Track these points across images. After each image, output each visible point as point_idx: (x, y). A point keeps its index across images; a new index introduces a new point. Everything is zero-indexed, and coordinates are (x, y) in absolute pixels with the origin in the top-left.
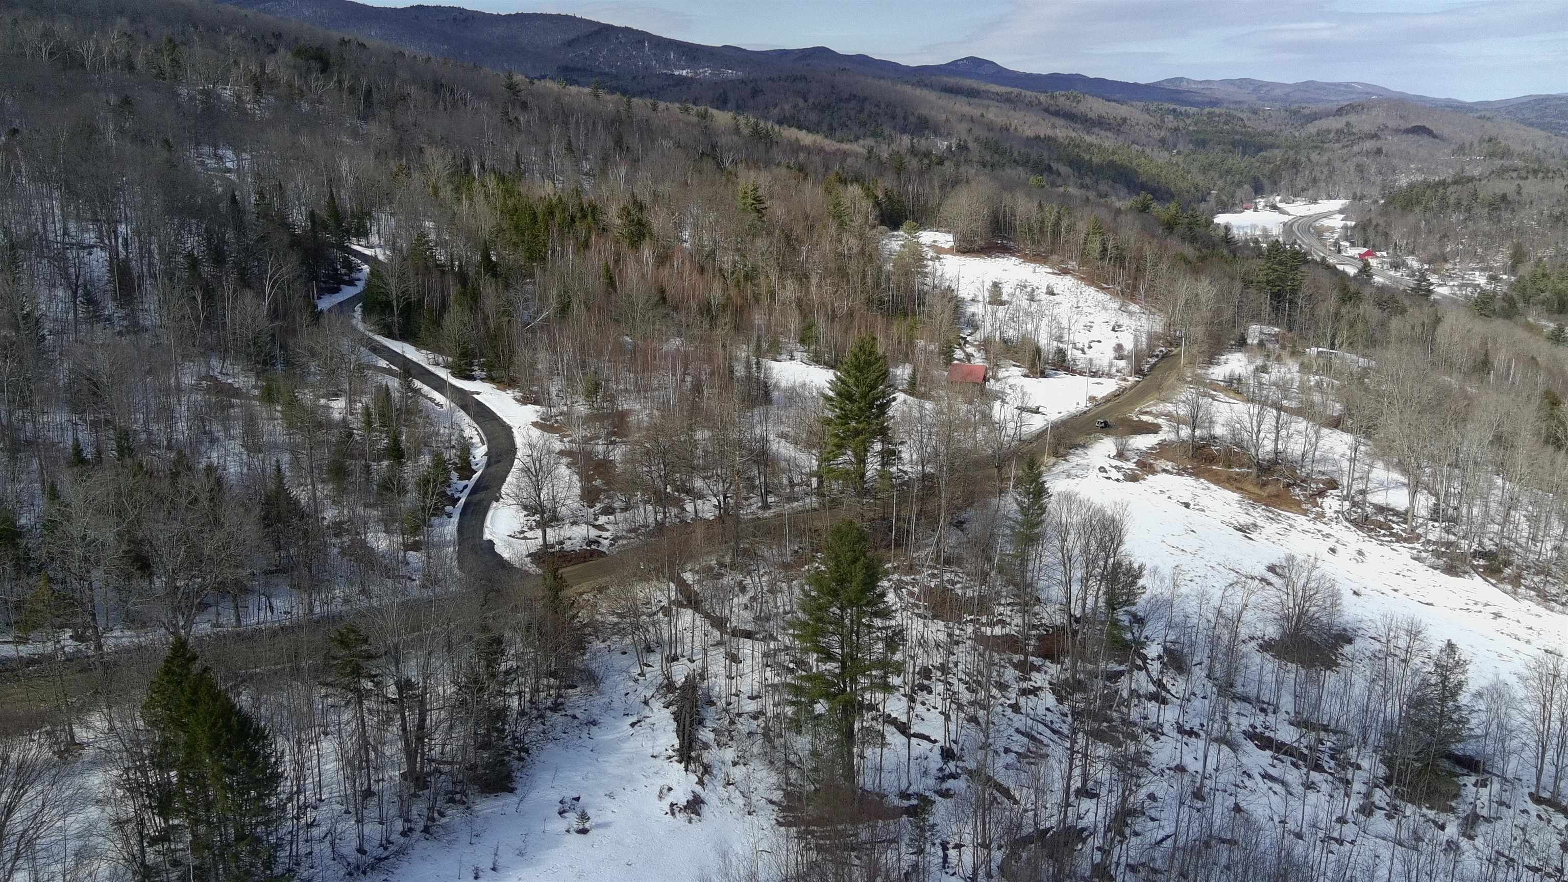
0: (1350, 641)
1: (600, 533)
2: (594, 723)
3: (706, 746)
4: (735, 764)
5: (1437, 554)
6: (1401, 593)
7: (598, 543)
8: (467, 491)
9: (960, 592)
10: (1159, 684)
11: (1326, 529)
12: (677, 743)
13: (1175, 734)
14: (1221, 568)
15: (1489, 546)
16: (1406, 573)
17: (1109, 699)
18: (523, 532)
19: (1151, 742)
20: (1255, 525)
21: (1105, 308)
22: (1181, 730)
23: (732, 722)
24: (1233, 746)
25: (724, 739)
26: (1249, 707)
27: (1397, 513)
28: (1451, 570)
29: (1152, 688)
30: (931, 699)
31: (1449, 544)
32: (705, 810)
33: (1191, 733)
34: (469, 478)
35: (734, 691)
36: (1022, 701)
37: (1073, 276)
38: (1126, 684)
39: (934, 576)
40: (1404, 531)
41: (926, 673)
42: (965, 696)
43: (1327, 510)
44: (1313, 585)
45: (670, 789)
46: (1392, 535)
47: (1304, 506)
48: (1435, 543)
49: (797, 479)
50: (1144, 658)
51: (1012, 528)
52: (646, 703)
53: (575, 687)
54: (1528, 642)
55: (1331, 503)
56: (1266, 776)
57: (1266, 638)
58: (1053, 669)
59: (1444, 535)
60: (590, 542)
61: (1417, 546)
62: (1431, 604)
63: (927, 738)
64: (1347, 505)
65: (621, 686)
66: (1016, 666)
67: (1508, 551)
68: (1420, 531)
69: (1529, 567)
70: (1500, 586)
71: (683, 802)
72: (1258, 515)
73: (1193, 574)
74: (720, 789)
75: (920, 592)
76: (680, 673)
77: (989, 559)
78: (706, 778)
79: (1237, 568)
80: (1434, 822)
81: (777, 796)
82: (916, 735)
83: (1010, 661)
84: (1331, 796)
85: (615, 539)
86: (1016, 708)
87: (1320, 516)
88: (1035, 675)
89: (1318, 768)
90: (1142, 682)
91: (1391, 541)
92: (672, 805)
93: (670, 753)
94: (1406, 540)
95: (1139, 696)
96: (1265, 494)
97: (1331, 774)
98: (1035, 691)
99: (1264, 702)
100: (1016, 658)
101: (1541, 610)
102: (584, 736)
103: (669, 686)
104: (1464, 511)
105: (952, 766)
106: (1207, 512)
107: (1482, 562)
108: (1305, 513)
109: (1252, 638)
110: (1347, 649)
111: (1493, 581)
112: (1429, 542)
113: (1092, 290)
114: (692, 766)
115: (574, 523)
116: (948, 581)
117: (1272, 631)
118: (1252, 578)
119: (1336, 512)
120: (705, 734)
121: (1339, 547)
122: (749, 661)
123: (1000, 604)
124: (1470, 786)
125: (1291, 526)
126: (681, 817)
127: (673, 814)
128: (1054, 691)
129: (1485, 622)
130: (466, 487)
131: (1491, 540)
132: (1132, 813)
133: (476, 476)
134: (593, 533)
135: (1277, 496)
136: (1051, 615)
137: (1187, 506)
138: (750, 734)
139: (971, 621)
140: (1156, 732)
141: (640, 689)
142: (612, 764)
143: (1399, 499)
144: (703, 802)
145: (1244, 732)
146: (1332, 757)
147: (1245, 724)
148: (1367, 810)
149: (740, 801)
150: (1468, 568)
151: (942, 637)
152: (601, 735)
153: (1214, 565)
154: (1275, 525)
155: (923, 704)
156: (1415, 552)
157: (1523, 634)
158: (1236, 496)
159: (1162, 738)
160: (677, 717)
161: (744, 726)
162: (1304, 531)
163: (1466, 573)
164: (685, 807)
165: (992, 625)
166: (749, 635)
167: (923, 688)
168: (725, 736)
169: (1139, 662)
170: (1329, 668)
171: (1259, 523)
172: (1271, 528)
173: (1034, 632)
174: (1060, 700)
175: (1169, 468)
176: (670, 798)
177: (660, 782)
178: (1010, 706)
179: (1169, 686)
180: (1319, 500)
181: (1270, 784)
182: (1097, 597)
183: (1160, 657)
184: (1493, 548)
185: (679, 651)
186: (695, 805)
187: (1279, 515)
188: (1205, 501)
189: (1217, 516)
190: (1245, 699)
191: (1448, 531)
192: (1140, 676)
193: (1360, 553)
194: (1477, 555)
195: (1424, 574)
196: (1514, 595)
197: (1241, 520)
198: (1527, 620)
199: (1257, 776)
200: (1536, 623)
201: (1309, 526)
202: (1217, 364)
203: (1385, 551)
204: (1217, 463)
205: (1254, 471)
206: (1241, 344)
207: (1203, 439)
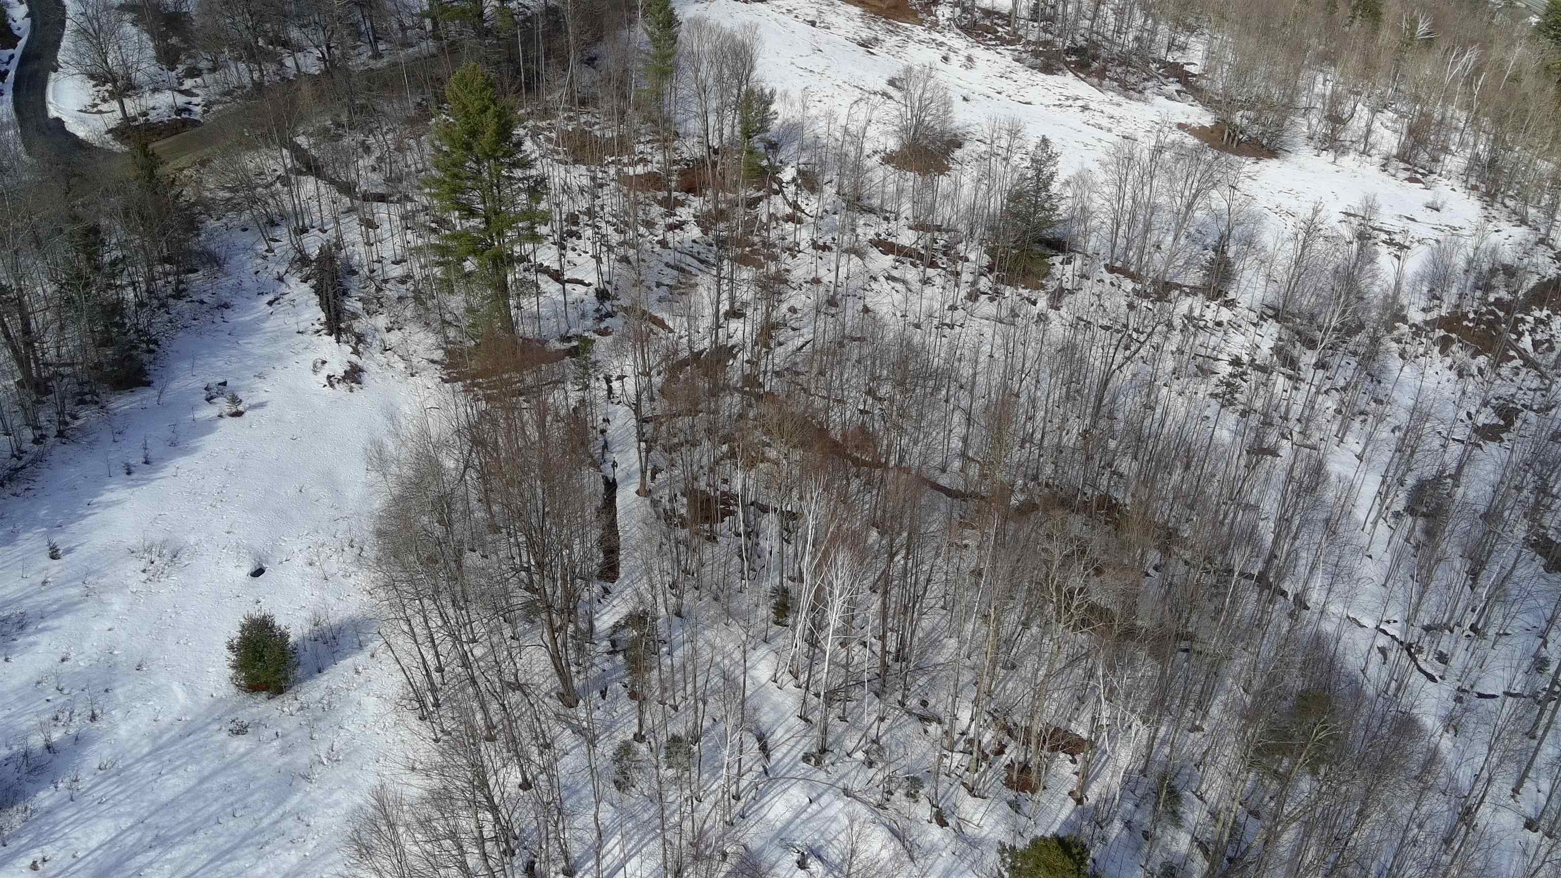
0: (959, 146)
1: (188, 99)
2: (226, 306)
3: (355, 316)
4: (389, 330)
5: (1036, 54)
6: (1004, 94)
7: (189, 111)
9: (598, 133)
10: (795, 205)
11: (939, 38)
12: (323, 316)
13: (810, 250)
14: (846, 86)
15: (1081, 42)
16: (1008, 75)
17: (750, 225)
18: (95, 105)
19: (789, 260)
20: (876, 39)
22: (815, 245)
23: (378, 290)
24: (861, 254)
25: (374, 307)
26: (874, 217)
27: (1001, 16)
28: (1047, 69)
29: (789, 210)
30: (581, 244)
31: (1046, 43)
32: (365, 377)
33: (825, 248)
35: (375, 258)
36: (669, 235)
38: (765, 209)
39: (570, 119)
40: (1008, 33)
41: (573, 219)
42: (615, 238)
43: (941, 18)
44: (928, 95)
45: (324, 362)
46: (997, 38)
47: (920, 16)
48: (1034, 43)
49: (408, 22)
50: (780, 182)
51: (645, 61)
52: (281, 279)
53: (196, 271)
54: (1109, 130)
55: (944, 12)
56: (889, 278)
57: (888, 151)
58: (696, 202)
59: (1042, 34)
60: (179, 111)
61: (1019, 47)
62: (1030, 103)
63: (581, 282)
64: (958, 10)
65: (249, 265)
66: (660, 203)
67: (1096, 45)
68: (1020, 33)
69: (1113, 59)
70: (1089, 79)
71: (340, 373)
72: (879, 29)
73: (822, 94)
74: (378, 356)
75: (558, 137)
76: (313, 245)
77: (624, 97)
78: (361, 347)
79: (861, 84)
80: (1028, 299)
81: (438, 355)
82: (570, 281)
83: (655, 198)
84: (944, 288)
85: (209, 105)
86: (663, 244)
87: (934, 25)
88: (679, 210)
89: (933, 265)
90: (779, 206)
91: (996, 45)
92: (329, 377)
93: (318, 327)
94: (1010, 43)
96: (885, 7)
97: (944, 269)
98: (680, 226)
99: (887, 211)
101: (1121, 99)
102: (218, 319)
103: (303, 260)
104: (1060, 9)
105: (608, 305)
106: (833, 30)
107: (1074, 58)
108: (921, 23)
109: (875, 152)
110: (958, 153)
111: (1082, 76)
112: (1029, 42)
114: (344, 337)
115: (155, 90)
116: (585, 123)
117: (893, 144)
118: (875, 93)
119: (948, 19)
120: (353, 304)
121: (952, 55)
122: (386, 226)
123: (639, 142)
124: (1058, 265)
125: (908, 37)
126: (341, 388)
127: (332, 386)
128: (698, 224)
129: (1074, 116)
130: (12, 56)
131: (1082, 35)
132: (776, 326)
133: (22, 43)
134: (181, 100)
135: (895, 8)
136: (691, 149)
137: (813, 24)
138: (400, 299)
139: (613, 162)
140: (793, 250)
141: (271, 266)
142: (255, 345)
144: (361, 370)
145: (870, 241)
146: (945, 254)
147: (871, 234)
148: (973, 296)
149: (401, 365)
150: (1062, 66)
151: (585, 181)
152: (236, 318)
153: (840, 83)
154: (895, 38)
155: (574, 250)
156: (1016, 53)
157: (1105, 122)
159: (799, 255)
160: (318, 290)
161: (392, 291)
162: (920, 42)
163: (1060, 70)
164: (344, 378)
165: (633, 164)
166: (382, 198)
167: (571, 234)
168: (375, 304)
169: (775, 186)
170: (942, 173)
171: (880, 37)
172: (891, 41)
173: (675, 168)
174: (705, 232)
176: (326, 371)
177: (310, 357)
178: (659, 242)
180: (933, 9)
181: (893, 284)
182: (733, 127)
183: (794, 180)
184: (1084, 43)
185: (307, 221)
186: (354, 375)
187: (898, 26)
188: (830, 18)
189: (842, 32)
190: (871, 210)
191: (1045, 30)
192: (777, 200)
193: (969, 59)
194: (1070, 51)
195: (1023, 75)
196: (1100, 87)
197: (864, 35)
198: (1109, 109)
199: (882, 279)
200: (1117, 112)
201: (925, 36)
203: (990, 55)
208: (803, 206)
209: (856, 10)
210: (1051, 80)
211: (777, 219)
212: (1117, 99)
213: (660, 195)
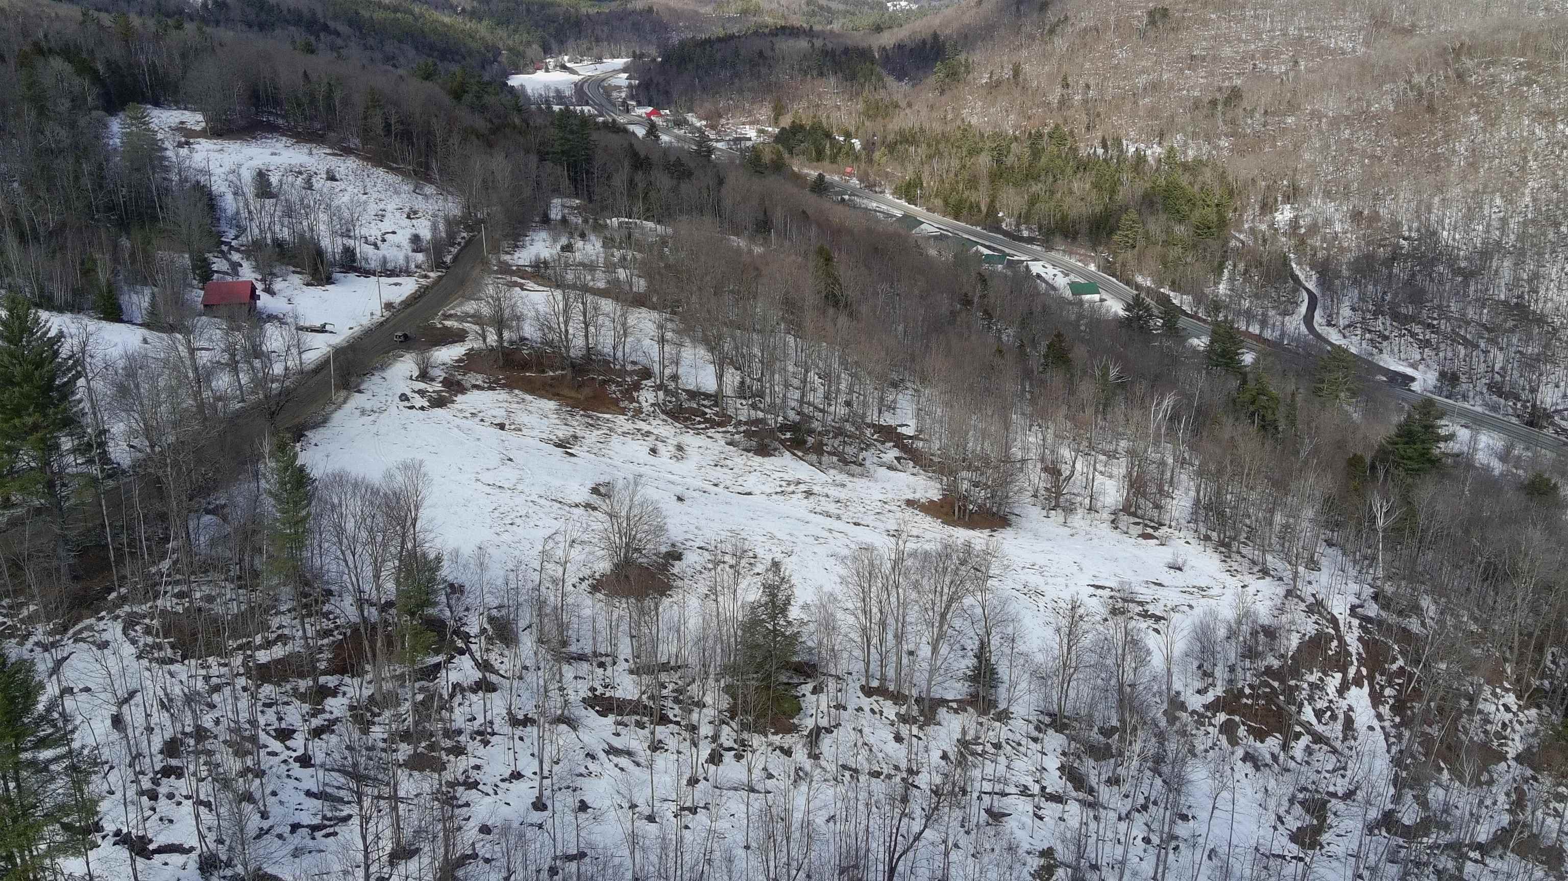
0: (679, 557)
5: (748, 434)
6: (722, 486)
11: (645, 427)
13: (507, 729)
15: (792, 416)
16: (723, 462)
20: (575, 437)
21: (397, 193)
22: (515, 722)
24: (571, 723)
26: (585, 666)
27: (707, 396)
28: (763, 451)
29: (479, 674)
31: (757, 422)
33: (526, 721)
37: (356, 155)
40: (716, 414)
43: (644, 404)
44: (636, 511)
46: (707, 421)
47: (622, 405)
48: (746, 423)
50: (466, 637)
54: (839, 518)
55: (647, 397)
56: (612, 751)
57: (597, 576)
59: (752, 412)
61: (730, 429)
62: (750, 494)
63: (178, 849)
64: (661, 395)
68: (731, 412)
69: (828, 432)
70: (807, 458)
72: (577, 424)
73: (515, 514)
79: (559, 496)
80: (782, 749)
83: (295, 692)
84: (679, 752)
87: (638, 414)
89: (664, 720)
91: (706, 428)
94: (720, 424)
96: (581, 397)
97: (678, 723)
98: (330, 727)
99: (601, 655)
101: (844, 477)
104: (767, 384)
106: (525, 431)
107: (788, 435)
108: (623, 412)
109: (582, 580)
110: (677, 568)
111: (800, 454)
112: (739, 423)
113: (380, 171)
117: (602, 567)
118: (577, 506)
119: (652, 405)
121: (660, 445)
123: (278, 613)
124: (808, 694)
125: (610, 429)
129: (798, 505)
131: (793, 409)
132: (464, 860)
135: (595, 398)
137: (501, 426)
139: (240, 647)
143: (709, 383)
145: (584, 700)
146: (676, 701)
147: (584, 691)
148: (715, 758)
150: (776, 444)
153: (535, 498)
154: (596, 432)
156: (728, 435)
157: (832, 508)
159: (494, 740)
162: (624, 434)
163: (775, 450)
165: (268, 644)
167: (169, 772)
169: (460, 644)
170: (663, 594)
172: (592, 437)
173: (326, 641)
175: (479, 383)
178: (297, 759)
180: (635, 394)
181: (616, 760)
184: (797, 418)
187: (598, 418)
188: (522, 418)
189: (535, 433)
190: (581, 658)
191: (754, 407)
192: (465, 662)
193: (680, 448)
194: (783, 428)
195: (739, 460)
196: (819, 466)
197: (560, 434)
198: (834, 492)
199: (602, 755)
200: (842, 494)
201: (629, 426)
202: (523, 247)
203: (701, 440)
204: (530, 369)
205: (568, 372)
206: (546, 220)
207: (512, 343)
208: (497, 666)
209: (551, 405)
210: (768, 463)
211: (463, 690)
212: (841, 477)
213: (303, 684)
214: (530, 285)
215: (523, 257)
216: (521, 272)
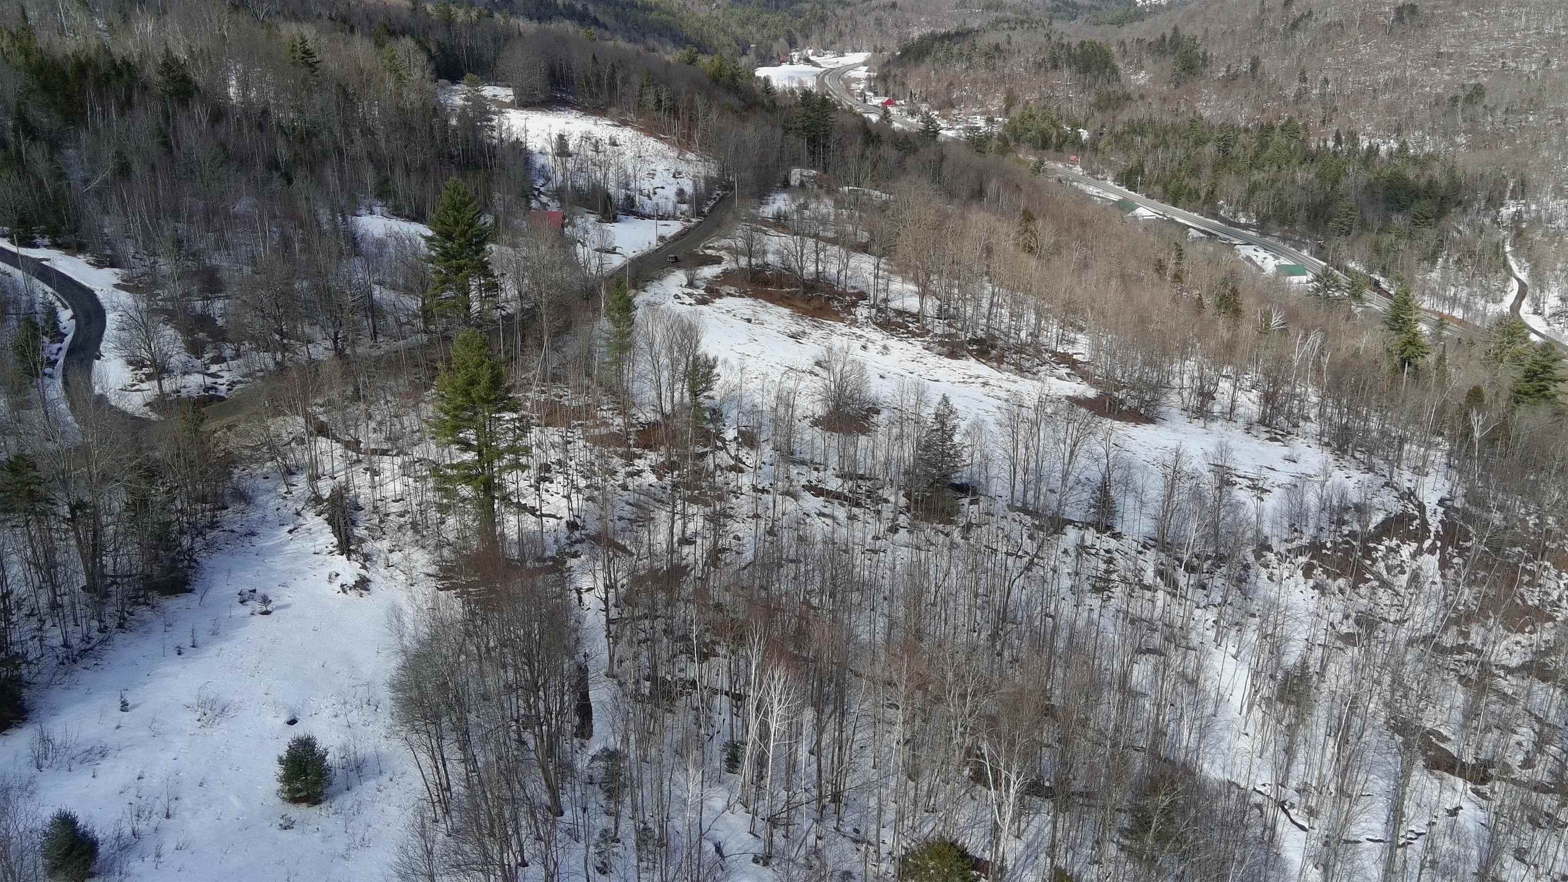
0: (878, 412)
1: (214, 380)
2: (253, 534)
3: (362, 540)
4: (391, 551)
5: (942, 344)
7: (216, 389)
8: (63, 353)
9: (567, 403)
10: (737, 459)
11: (859, 332)
12: (335, 541)
13: (751, 493)
14: (779, 367)
15: (980, 334)
16: (919, 359)
17: (697, 473)
18: (134, 385)
19: (734, 500)
20: (804, 332)
21: (665, 157)
23: (381, 521)
24: (795, 497)
25: (378, 534)
27: (912, 315)
28: (953, 355)
29: (732, 462)
30: (553, 487)
31: (950, 335)
32: (372, 586)
33: (763, 491)
34: (62, 341)
35: (378, 497)
36: (629, 480)
37: (632, 127)
38: (711, 461)
39: (543, 392)
40: (917, 328)
41: (546, 468)
42: (582, 483)
43: (859, 317)
44: (848, 369)
45: (337, 575)
46: (908, 332)
47: (841, 315)
48: (940, 336)
49: (404, 320)
50: (724, 441)
51: (607, 339)
52: (298, 514)
53: (227, 508)
54: (1008, 399)
55: (862, 312)
56: (820, 514)
57: (816, 416)
58: (652, 456)
59: (947, 328)
60: (207, 389)
61: (927, 339)
62: (937, 380)
63: (554, 516)
64: (874, 311)
65: (271, 504)
66: (621, 456)
67: (994, 338)
68: (929, 327)
69: (1010, 349)
70: (988, 363)
71: (351, 582)
74: (382, 570)
75: (532, 406)
76: (325, 488)
77: (589, 375)
78: (368, 564)
80: (942, 532)
81: (433, 569)
85: (232, 384)
86: (625, 487)
87: (854, 322)
88: (636, 462)
89: (858, 505)
90: (724, 458)
91: (908, 337)
92: (342, 586)
93: (331, 548)
94: (918, 335)
95: (722, 469)
96: (810, 308)
97: (868, 508)
98: (639, 473)
99: (817, 463)
100: (620, 450)
101: (1017, 378)
102: (246, 544)
103: (317, 499)
104: (961, 310)
105: (577, 534)
106: (766, 325)
107: (975, 347)
108: (842, 320)
109: (805, 417)
110: (875, 418)
111: (983, 360)
112: (936, 335)
113: (651, 140)
114: (354, 556)
115: (185, 373)
116: (555, 395)
117: (820, 410)
118: (802, 371)
119: (866, 318)
120: (360, 532)
121: (869, 344)
122: (388, 474)
124: (966, 505)
125: (832, 331)
126: (353, 594)
127: (345, 592)
128: (654, 471)
129: (976, 390)
130: (60, 349)
133: (68, 339)
134: (209, 381)
135: (820, 309)
136: (647, 415)
137: (749, 321)
138: (400, 527)
139: (579, 425)
140: (737, 492)
141: (290, 504)
142: (278, 563)
143: (912, 304)
144: (369, 581)
145: (803, 487)
146: (868, 497)
147: (803, 481)
148: (894, 529)
149: (403, 577)
150: (965, 353)
151: (557, 439)
152: (261, 543)
155: (547, 491)
156: (925, 343)
158: (787, 311)
160: (330, 521)
161: (394, 521)
162: (843, 332)
163: (963, 356)
164: (355, 586)
165: (596, 426)
166: (384, 453)
167: (545, 479)
168: (378, 532)
169: (720, 444)
170: (863, 433)
171: (807, 331)
172: (817, 334)
173: (633, 429)
174: (660, 478)
175: (732, 292)
176: (339, 582)
177: (327, 571)
179: (744, 460)
180: (853, 310)
181: (823, 519)
182: (682, 393)
183: (736, 439)
184: (984, 337)
185: (320, 471)
186: (363, 584)
187: (822, 323)
188: (764, 316)
189: (774, 327)
190: (803, 463)
191: (950, 325)
193: (885, 347)
194: (972, 341)
195: (931, 359)
196: (999, 369)
197: (794, 329)
198: (1007, 385)
199: (814, 515)
200: (1014, 387)
201: (846, 330)
202: (767, 204)
203: (904, 344)
204: (771, 285)
205: (801, 289)
206: (786, 185)
207: (757, 265)
210: (955, 363)
212: (1013, 377)
214: (772, 232)
215: (769, 211)
216: (764, 221)
